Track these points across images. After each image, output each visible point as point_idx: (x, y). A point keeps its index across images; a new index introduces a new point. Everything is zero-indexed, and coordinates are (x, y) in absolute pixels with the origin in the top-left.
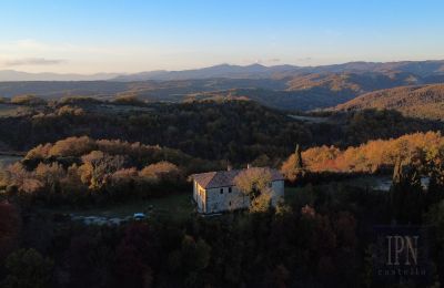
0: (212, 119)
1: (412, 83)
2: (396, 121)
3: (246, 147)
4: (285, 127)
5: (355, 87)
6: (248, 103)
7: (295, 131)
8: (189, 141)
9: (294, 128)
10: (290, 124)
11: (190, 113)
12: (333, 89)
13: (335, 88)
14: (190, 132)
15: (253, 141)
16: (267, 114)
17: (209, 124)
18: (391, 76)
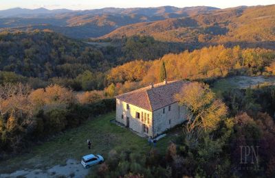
0: (27, 47)
1: (145, 21)
2: (152, 43)
3: (59, 66)
4: (84, 50)
5: (112, 23)
6: (53, 34)
7: (91, 53)
8: (13, 64)
9: (90, 50)
10: (87, 48)
11: (8, 43)
12: (99, 25)
13: (100, 24)
14: (11, 58)
15: (62, 62)
16: (69, 41)
17: (26, 51)
18: (132, 16)
